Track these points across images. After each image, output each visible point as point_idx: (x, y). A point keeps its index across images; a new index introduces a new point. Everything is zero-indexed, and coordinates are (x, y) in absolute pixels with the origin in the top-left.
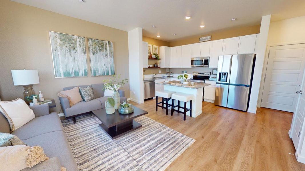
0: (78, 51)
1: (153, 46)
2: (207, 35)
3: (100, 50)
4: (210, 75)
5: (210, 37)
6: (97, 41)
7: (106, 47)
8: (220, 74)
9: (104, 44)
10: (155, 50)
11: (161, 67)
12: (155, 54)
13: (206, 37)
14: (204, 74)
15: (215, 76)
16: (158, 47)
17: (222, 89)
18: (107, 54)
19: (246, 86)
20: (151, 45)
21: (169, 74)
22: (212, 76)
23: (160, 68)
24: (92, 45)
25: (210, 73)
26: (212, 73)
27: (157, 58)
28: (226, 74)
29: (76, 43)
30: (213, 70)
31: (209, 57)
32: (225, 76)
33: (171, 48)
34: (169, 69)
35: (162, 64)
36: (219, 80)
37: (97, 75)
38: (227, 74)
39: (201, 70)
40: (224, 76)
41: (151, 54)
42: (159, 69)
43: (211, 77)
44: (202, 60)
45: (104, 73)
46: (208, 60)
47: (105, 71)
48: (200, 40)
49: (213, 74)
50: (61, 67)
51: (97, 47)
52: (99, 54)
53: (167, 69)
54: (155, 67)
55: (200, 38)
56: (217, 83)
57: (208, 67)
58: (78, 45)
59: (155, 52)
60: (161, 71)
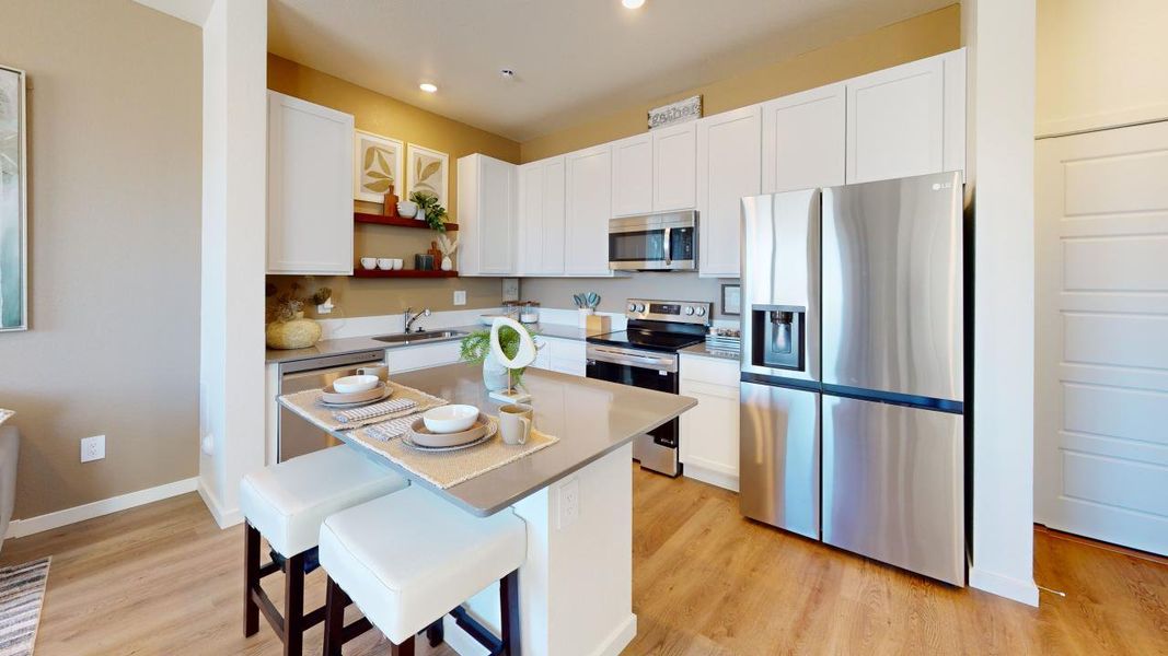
1: (413, 149)
2: (681, 94)
4: (711, 317)
5: (695, 100)
8: (759, 316)
10: (425, 178)
11: (465, 271)
12: (420, 200)
13: (675, 105)
14: (678, 312)
15: (733, 325)
16: (444, 158)
17: (777, 417)
19: (934, 404)
20: (398, 146)
21: (517, 308)
22: (720, 324)
23: (453, 274)
25: (711, 305)
26: (717, 309)
27: (433, 221)
28: (796, 318)
30: (723, 287)
31: (697, 215)
32: (788, 330)
33: (522, 168)
34: (516, 283)
35: (472, 254)
36: (758, 359)
38: (802, 316)
39: (665, 290)
40: (782, 328)
41: (398, 192)
42: (452, 281)
43: (713, 333)
44: (662, 231)
46: (690, 231)
48: (651, 122)
49: (723, 312)
53: (507, 285)
54: (428, 270)
55: (653, 113)
56: (746, 377)
57: (696, 270)
59: (425, 185)
60: (464, 292)
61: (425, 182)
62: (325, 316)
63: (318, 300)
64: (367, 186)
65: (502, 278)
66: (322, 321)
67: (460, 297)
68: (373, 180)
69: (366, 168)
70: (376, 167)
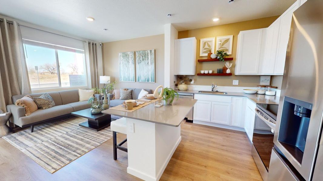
0: (130, 63)
1: (218, 38)
3: (143, 59)
6: (141, 52)
7: (148, 55)
9: (146, 53)
16: (231, 37)
18: (148, 62)
20: (213, 39)
23: (231, 74)
24: (138, 57)
29: (129, 58)
34: (268, 78)
37: (140, 81)
41: (212, 52)
42: (233, 77)
45: (145, 80)
47: (146, 78)
50: (122, 74)
51: (141, 57)
52: (143, 63)
58: (130, 59)
59: (222, 48)
60: (238, 81)
61: (223, 46)
62: (192, 84)
63: (191, 80)
64: (203, 52)
65: (260, 75)
66: (192, 85)
67: (236, 82)
68: (205, 50)
69: (204, 48)
70: (206, 47)
